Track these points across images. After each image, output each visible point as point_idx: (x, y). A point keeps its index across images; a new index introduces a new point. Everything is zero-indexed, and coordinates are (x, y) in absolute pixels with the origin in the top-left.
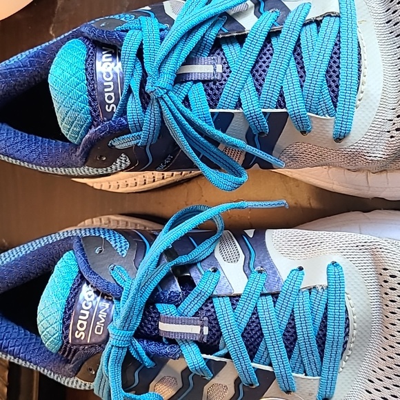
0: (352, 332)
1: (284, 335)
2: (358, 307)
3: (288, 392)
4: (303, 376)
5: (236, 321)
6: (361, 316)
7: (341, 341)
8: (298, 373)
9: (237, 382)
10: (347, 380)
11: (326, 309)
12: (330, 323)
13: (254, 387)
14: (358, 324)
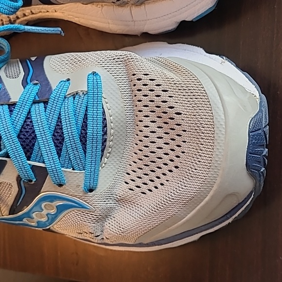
0: (110, 131)
1: (54, 135)
2: (114, 109)
3: (60, 185)
4: (70, 170)
5: (13, 124)
6: (117, 117)
7: (100, 138)
8: (67, 168)
9: (19, 179)
10: (109, 174)
11: (86, 110)
12: (90, 122)
13: (32, 183)
14: (114, 124)
